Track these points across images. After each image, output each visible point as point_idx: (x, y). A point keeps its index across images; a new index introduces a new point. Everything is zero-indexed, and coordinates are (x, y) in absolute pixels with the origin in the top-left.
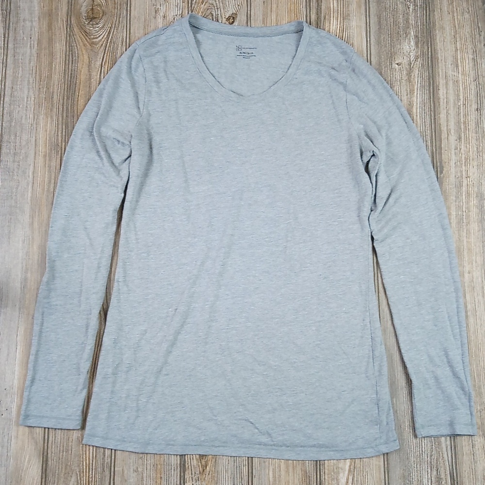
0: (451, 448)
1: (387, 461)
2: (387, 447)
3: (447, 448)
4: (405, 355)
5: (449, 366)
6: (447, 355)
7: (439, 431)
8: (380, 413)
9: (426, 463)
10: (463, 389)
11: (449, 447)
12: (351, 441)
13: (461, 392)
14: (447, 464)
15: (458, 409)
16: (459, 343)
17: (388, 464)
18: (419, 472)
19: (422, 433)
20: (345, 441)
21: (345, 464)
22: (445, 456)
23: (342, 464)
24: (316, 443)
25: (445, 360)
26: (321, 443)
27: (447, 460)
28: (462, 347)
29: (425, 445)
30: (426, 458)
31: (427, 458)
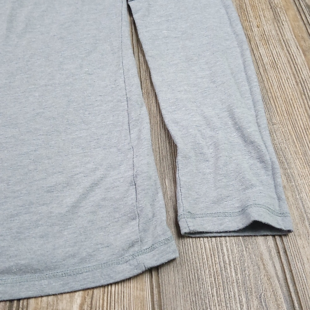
0: (279, 252)
1: (159, 286)
2: (154, 256)
3: (270, 252)
4: (166, 116)
5: (237, 129)
6: (232, 116)
7: (221, 224)
8: (139, 196)
9: (235, 284)
10: (261, 160)
11: (274, 251)
12: (84, 254)
13: (259, 165)
14: (277, 282)
15: (252, 186)
16: (250, 102)
17: (159, 292)
18: (224, 304)
19: (190, 224)
20: (74, 256)
21: (71, 302)
22: (270, 267)
23: (64, 302)
24: (12, 264)
25: (230, 123)
26: (23, 262)
27: (274, 275)
28: (255, 107)
29: (228, 251)
30: (234, 274)
31: (236, 275)
